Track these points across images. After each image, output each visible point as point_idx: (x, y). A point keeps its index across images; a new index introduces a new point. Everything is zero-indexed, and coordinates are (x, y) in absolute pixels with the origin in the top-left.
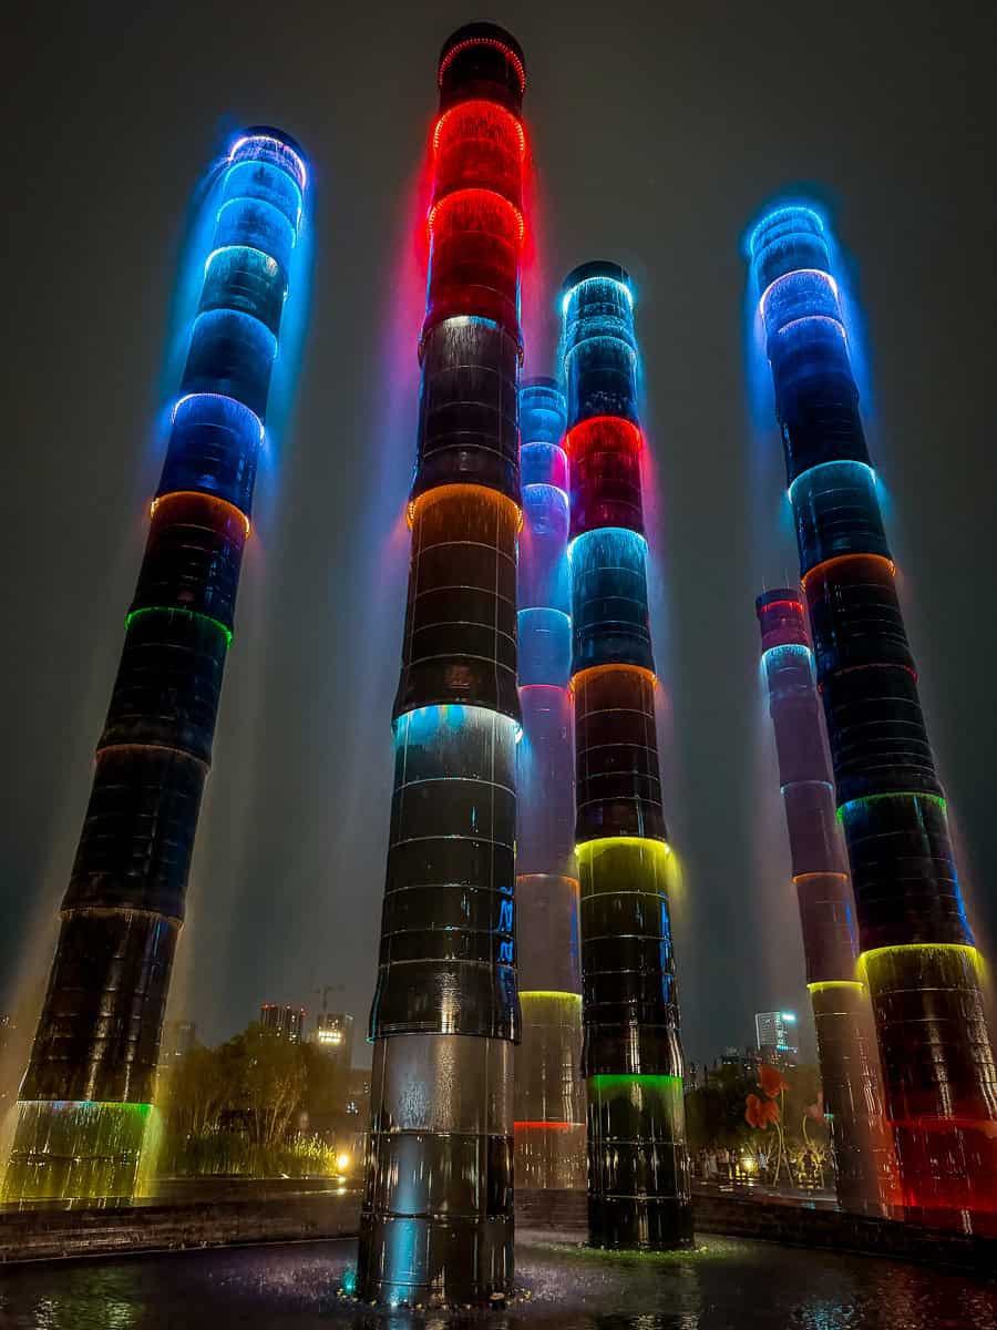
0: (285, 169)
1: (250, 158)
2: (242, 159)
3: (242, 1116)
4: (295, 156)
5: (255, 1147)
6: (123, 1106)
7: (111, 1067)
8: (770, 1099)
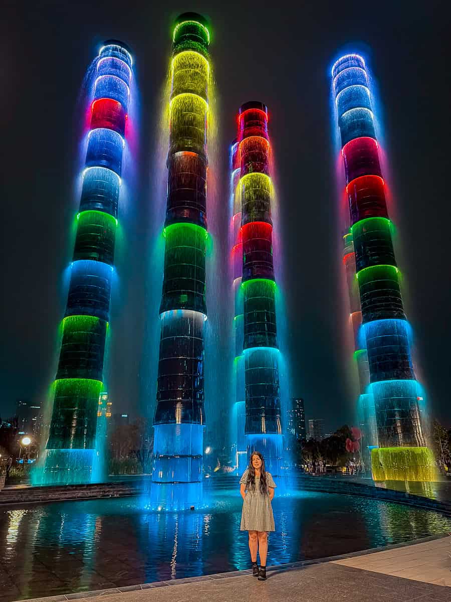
0: (123, 59)
1: (107, 56)
2: (104, 56)
3: (135, 452)
4: (127, 52)
5: (140, 464)
6: (84, 450)
7: (79, 435)
8: (356, 440)
